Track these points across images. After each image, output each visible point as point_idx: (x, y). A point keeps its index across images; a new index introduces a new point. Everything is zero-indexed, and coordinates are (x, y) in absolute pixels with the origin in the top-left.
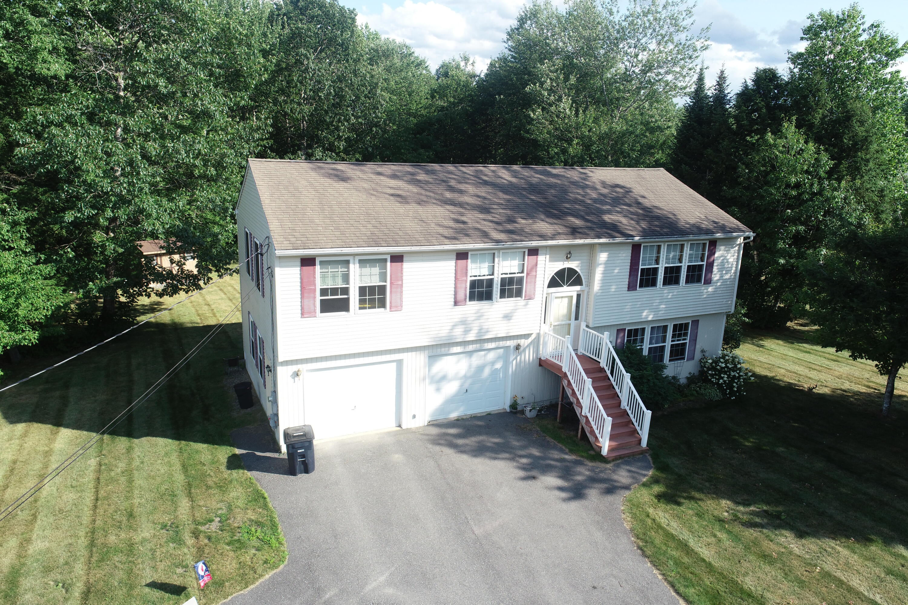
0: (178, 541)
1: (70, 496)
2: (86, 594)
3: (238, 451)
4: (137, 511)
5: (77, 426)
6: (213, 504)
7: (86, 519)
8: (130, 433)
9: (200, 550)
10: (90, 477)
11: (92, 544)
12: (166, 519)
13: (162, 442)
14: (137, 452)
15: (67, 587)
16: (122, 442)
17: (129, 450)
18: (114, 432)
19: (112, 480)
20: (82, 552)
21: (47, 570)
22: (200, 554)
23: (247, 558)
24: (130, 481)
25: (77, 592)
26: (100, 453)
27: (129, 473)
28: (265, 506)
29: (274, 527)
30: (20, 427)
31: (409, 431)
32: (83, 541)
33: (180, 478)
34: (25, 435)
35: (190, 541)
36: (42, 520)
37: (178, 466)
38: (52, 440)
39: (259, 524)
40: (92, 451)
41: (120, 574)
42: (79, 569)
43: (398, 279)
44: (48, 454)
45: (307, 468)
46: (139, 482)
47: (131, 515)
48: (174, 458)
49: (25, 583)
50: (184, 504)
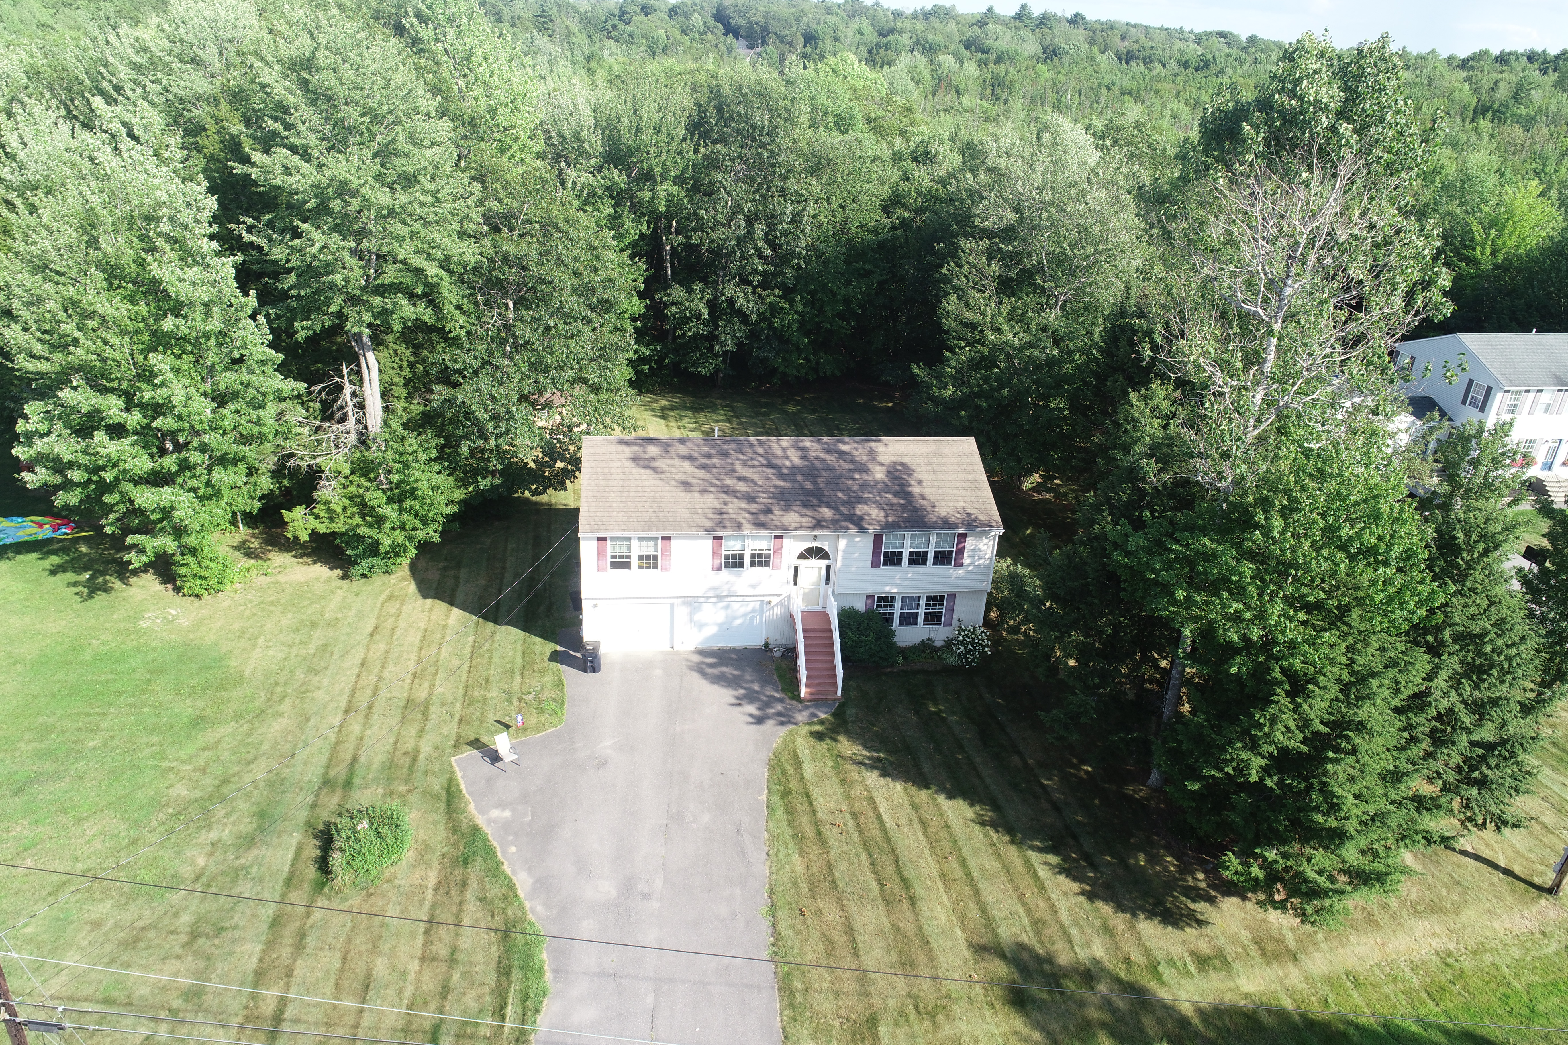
0: (510, 703)
1: (456, 662)
2: (461, 721)
3: (559, 648)
4: (492, 679)
5: (464, 609)
6: (534, 683)
7: (464, 679)
8: (496, 621)
9: (520, 709)
10: (468, 650)
11: (465, 694)
12: (506, 687)
13: (514, 630)
14: (498, 637)
15: (452, 715)
16: (490, 626)
17: (493, 633)
18: (485, 617)
19: (481, 655)
20: (461, 698)
21: (443, 704)
22: (520, 710)
23: (542, 719)
24: (490, 658)
25: (456, 719)
26: (476, 633)
27: (490, 651)
28: (562, 691)
29: (563, 703)
30: (429, 601)
31: (678, 653)
32: (461, 692)
33: (519, 661)
34: (431, 609)
35: (516, 703)
36: (442, 675)
37: (520, 653)
38: (448, 616)
39: (555, 700)
40: (471, 631)
41: (478, 714)
42: (458, 707)
43: (666, 552)
44: (445, 627)
45: (595, 669)
46: (495, 659)
47: (488, 681)
48: (519, 646)
49: (432, 709)
50: (518, 679)
